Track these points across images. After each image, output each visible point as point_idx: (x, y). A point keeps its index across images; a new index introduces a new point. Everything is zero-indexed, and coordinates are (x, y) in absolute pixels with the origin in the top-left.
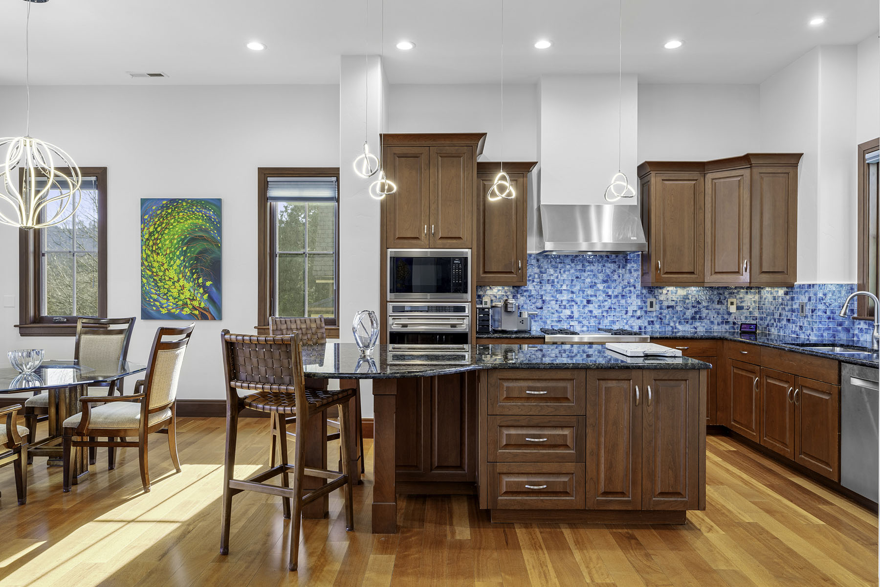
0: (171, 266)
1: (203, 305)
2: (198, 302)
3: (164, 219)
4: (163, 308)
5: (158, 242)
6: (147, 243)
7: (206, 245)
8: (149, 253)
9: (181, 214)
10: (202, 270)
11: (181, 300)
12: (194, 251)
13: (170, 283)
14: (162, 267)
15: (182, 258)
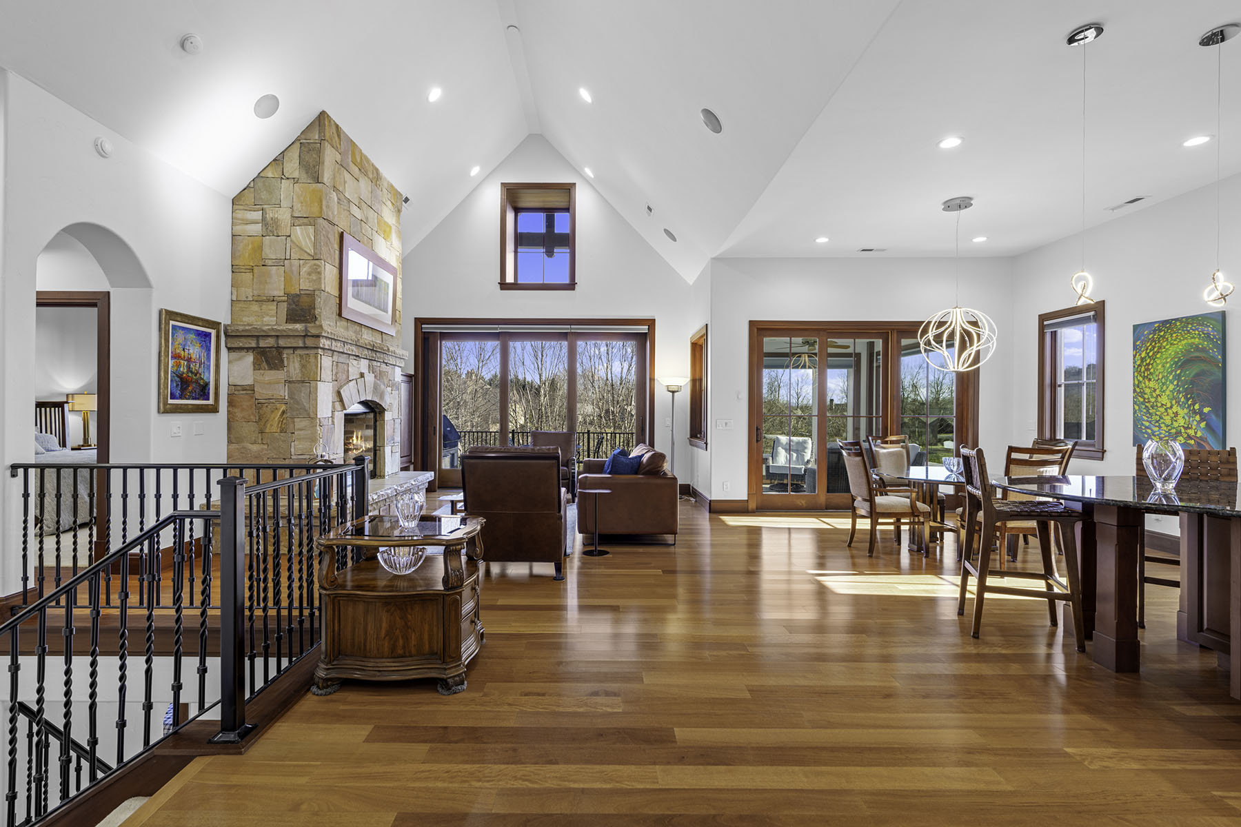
0: (1164, 391)
1: (1199, 434)
2: (1193, 431)
3: (1156, 344)
4: (1155, 436)
5: (1150, 367)
6: (1139, 370)
7: (1203, 366)
8: (1141, 379)
9: (1174, 335)
10: (1198, 395)
11: (1174, 428)
12: (1190, 374)
13: (1162, 410)
14: (1154, 393)
15: (1175, 383)
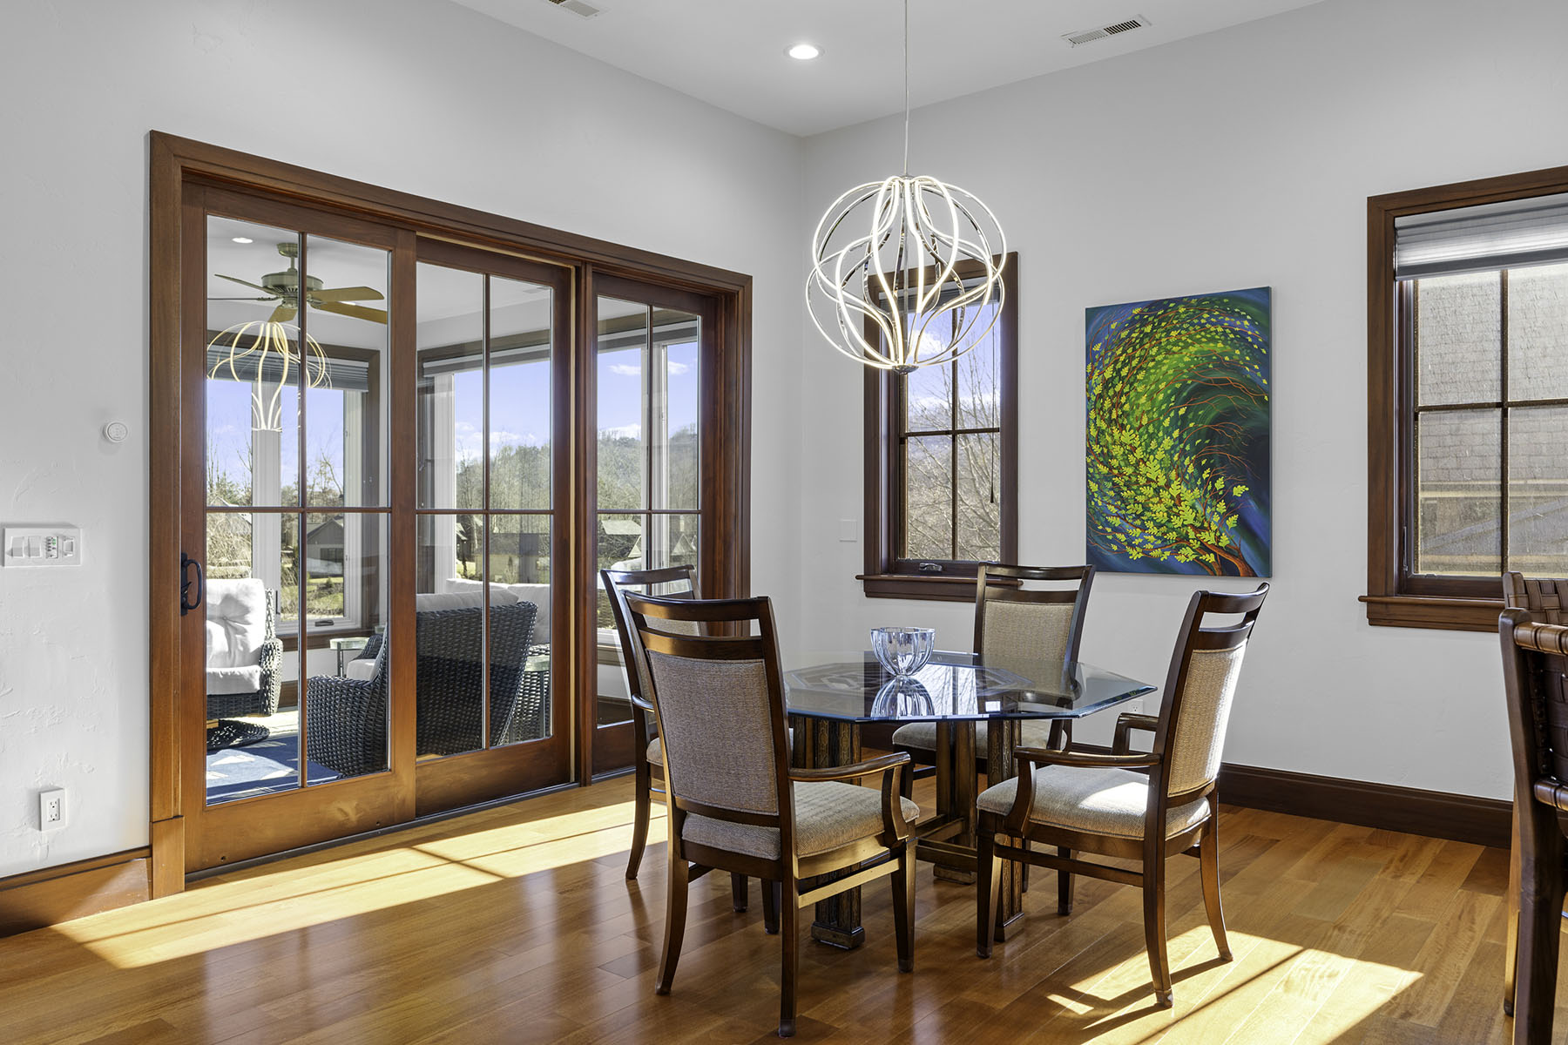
0: (1152, 452)
1: (1225, 541)
2: (1212, 535)
3: (1135, 350)
4: (1133, 547)
5: (1123, 399)
6: (1099, 406)
7: (1232, 400)
8: (1104, 426)
9: (1174, 333)
10: (1223, 460)
11: (1173, 529)
12: (1205, 416)
13: (1149, 491)
14: (1131, 457)
15: (1176, 434)
